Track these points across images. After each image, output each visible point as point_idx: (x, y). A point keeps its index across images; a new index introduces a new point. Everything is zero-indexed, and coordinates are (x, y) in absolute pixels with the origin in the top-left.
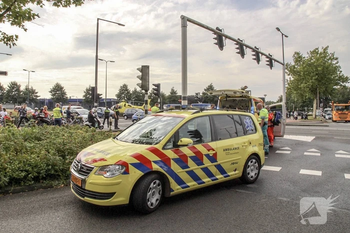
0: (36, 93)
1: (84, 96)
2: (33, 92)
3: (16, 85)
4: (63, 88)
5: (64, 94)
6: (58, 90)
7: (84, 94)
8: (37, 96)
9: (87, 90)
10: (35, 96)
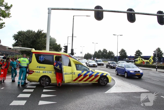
0: (114, 53)
1: (135, 55)
2: (112, 53)
3: (105, 50)
4: (125, 51)
5: (125, 54)
6: (123, 52)
7: (135, 53)
8: (114, 55)
9: (137, 51)
10: (113, 55)
